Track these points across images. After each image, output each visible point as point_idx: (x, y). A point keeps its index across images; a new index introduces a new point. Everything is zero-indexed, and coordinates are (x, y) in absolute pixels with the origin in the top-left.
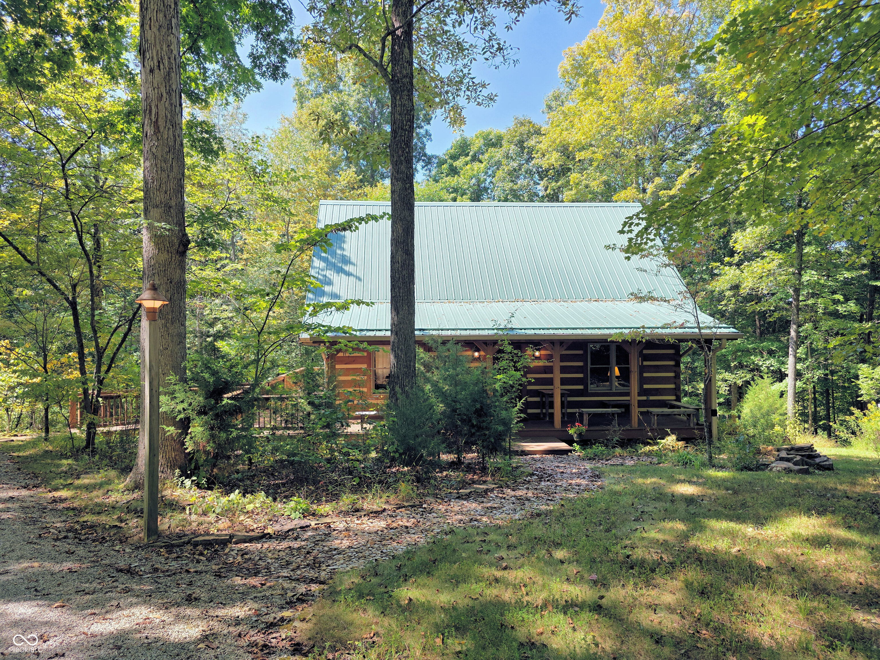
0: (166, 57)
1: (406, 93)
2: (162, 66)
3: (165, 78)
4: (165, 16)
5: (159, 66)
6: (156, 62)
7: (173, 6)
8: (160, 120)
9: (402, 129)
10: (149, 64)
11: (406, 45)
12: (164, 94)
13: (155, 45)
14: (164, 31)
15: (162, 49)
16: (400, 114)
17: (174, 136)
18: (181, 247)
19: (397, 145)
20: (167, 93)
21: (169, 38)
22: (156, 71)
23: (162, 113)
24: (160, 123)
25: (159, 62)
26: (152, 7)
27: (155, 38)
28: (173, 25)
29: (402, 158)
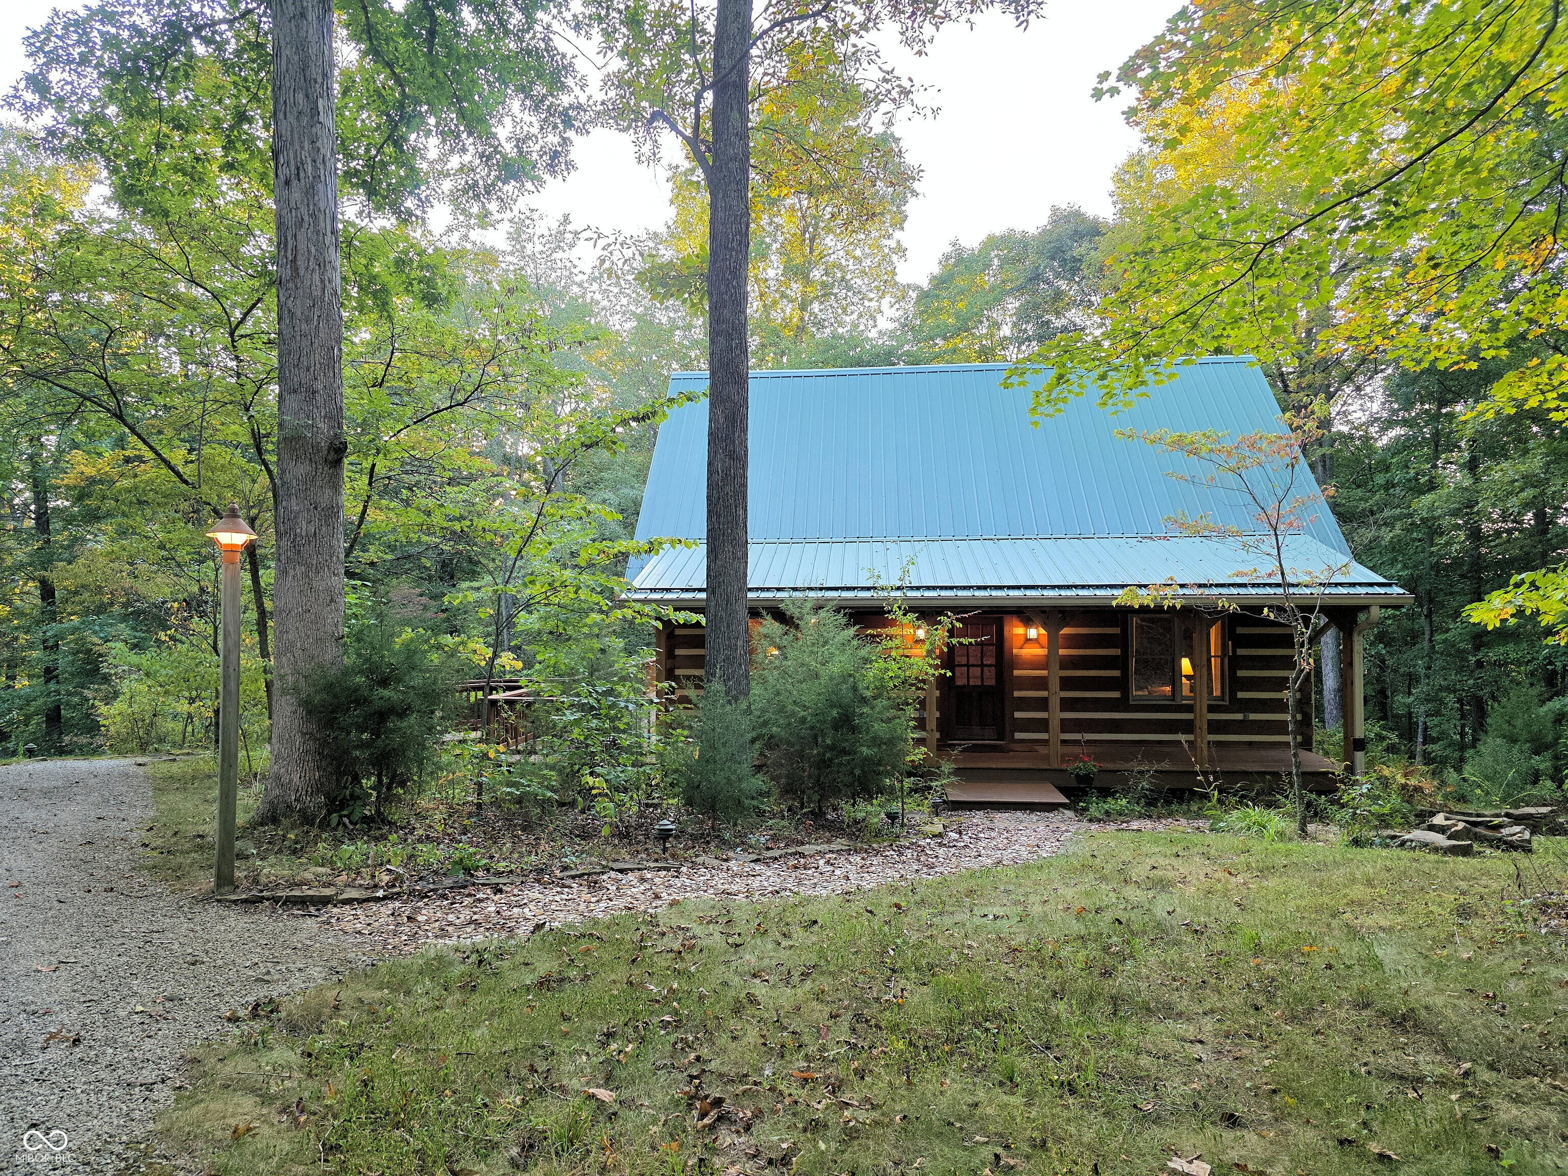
0: (309, 160)
1: (733, 186)
2: (302, 175)
3: (307, 193)
4: (307, 96)
5: (298, 174)
6: (293, 168)
7: (320, 80)
8: (299, 257)
9: (726, 248)
10: (284, 172)
11: (735, 107)
12: (306, 218)
13: (292, 144)
14: (305, 120)
15: (302, 148)
16: (723, 224)
17: (322, 281)
18: (332, 453)
19: (717, 275)
20: (310, 216)
21: (314, 130)
22: (295, 183)
23: (302, 247)
24: (299, 263)
25: (298, 169)
26: (288, 84)
27: (292, 132)
28: (321, 108)
29: (727, 298)
